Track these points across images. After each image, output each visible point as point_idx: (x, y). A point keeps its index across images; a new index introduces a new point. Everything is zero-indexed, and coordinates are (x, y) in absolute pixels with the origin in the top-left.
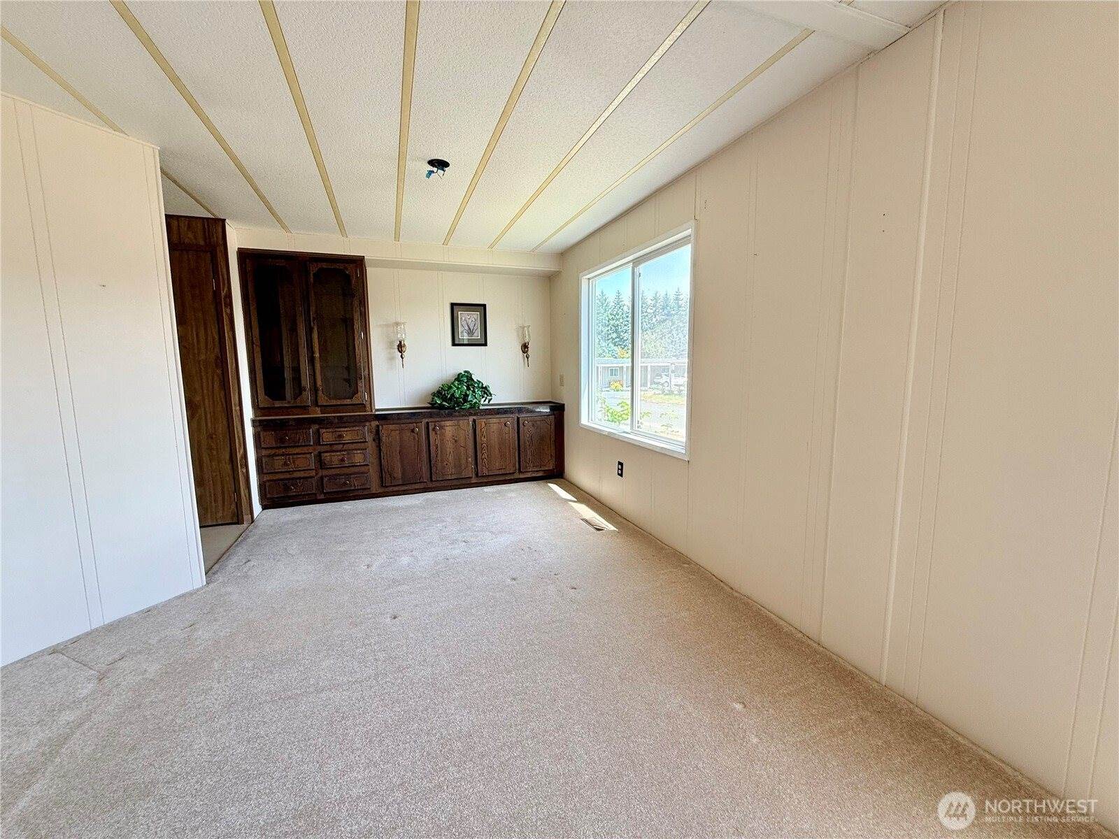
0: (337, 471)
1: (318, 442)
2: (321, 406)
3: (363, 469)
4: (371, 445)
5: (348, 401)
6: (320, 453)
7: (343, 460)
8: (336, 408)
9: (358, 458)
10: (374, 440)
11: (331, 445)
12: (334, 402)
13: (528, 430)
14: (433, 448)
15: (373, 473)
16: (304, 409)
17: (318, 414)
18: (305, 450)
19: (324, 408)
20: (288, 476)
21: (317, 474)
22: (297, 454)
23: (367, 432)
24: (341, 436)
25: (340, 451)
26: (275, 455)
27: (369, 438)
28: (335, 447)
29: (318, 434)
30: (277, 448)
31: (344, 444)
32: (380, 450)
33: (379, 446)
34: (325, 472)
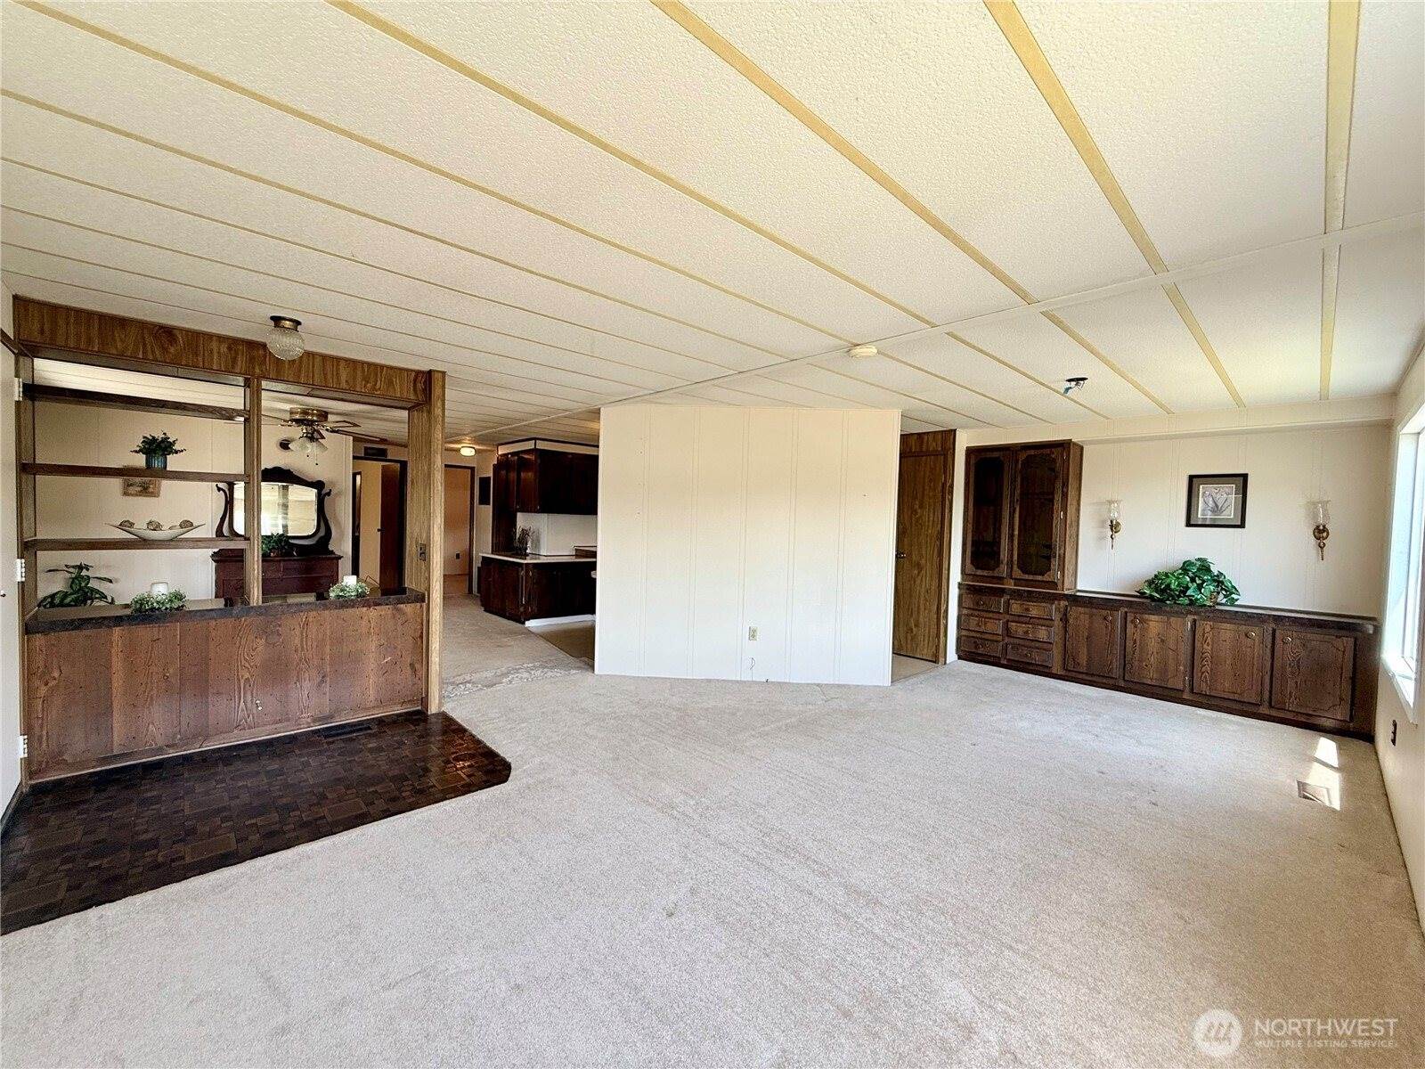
0: (1021, 642)
1: (1007, 612)
2: (1015, 579)
3: (1045, 646)
4: (1057, 623)
5: (1040, 578)
6: (1008, 621)
7: (1026, 632)
8: (1028, 583)
9: (1042, 634)
10: (1061, 620)
11: (1019, 616)
12: (1026, 577)
13: (1292, 650)
14: (1129, 644)
15: (1057, 653)
16: (1000, 579)
17: (1010, 585)
18: (996, 616)
19: (1018, 581)
20: (978, 635)
21: (1003, 640)
22: (991, 618)
23: (1054, 611)
24: (1027, 610)
25: (1025, 623)
26: (972, 615)
27: (1056, 617)
28: (1022, 619)
29: (1008, 604)
30: (973, 609)
31: (1031, 618)
32: (1066, 631)
33: (1065, 628)
34: (1012, 640)
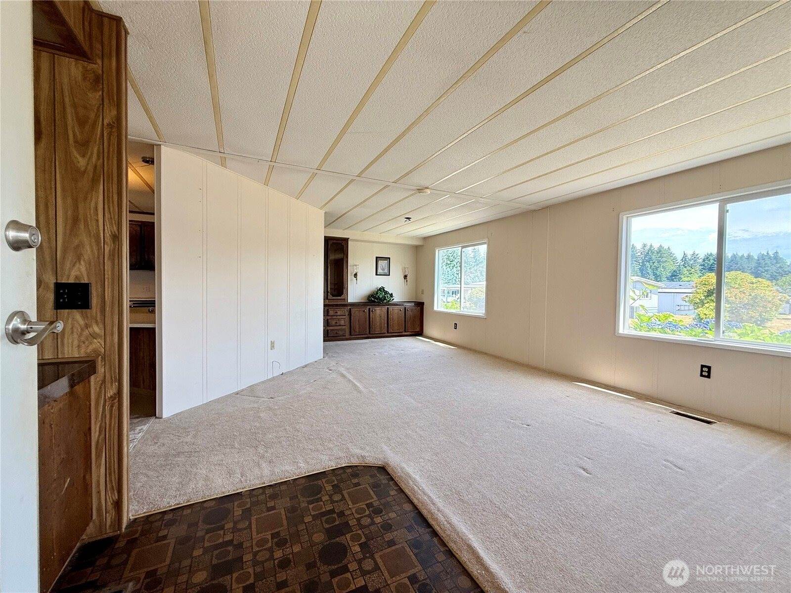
0: (334, 328)
1: (328, 315)
2: (329, 299)
3: (343, 327)
4: (347, 317)
5: (340, 298)
6: (328, 319)
7: (336, 323)
8: (334, 300)
9: (342, 322)
10: (349, 315)
13: (409, 313)
14: (371, 319)
15: (347, 329)
17: (327, 303)
23: (345, 311)
24: (336, 312)
25: (336, 319)
28: (334, 317)
29: (327, 311)
31: (338, 316)
32: (351, 319)
34: (330, 328)
